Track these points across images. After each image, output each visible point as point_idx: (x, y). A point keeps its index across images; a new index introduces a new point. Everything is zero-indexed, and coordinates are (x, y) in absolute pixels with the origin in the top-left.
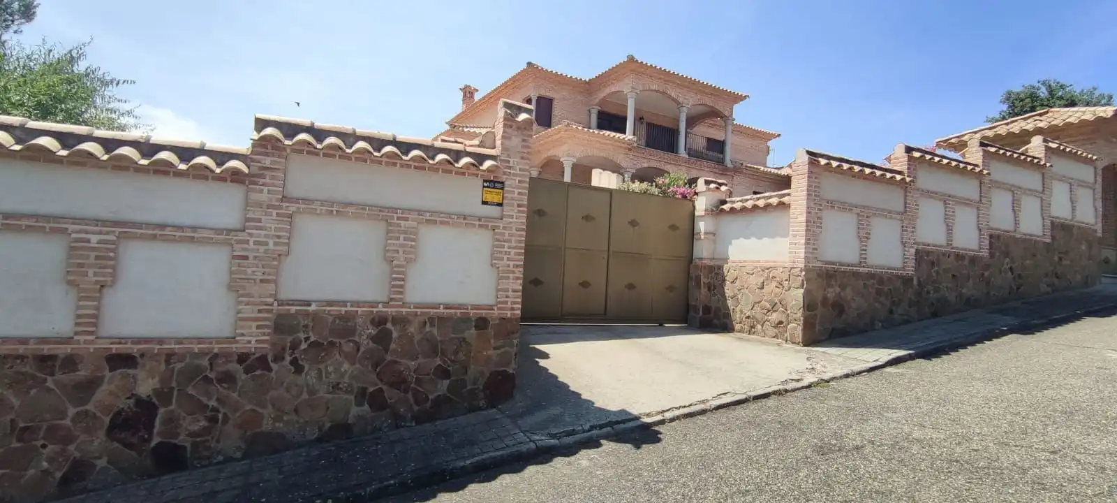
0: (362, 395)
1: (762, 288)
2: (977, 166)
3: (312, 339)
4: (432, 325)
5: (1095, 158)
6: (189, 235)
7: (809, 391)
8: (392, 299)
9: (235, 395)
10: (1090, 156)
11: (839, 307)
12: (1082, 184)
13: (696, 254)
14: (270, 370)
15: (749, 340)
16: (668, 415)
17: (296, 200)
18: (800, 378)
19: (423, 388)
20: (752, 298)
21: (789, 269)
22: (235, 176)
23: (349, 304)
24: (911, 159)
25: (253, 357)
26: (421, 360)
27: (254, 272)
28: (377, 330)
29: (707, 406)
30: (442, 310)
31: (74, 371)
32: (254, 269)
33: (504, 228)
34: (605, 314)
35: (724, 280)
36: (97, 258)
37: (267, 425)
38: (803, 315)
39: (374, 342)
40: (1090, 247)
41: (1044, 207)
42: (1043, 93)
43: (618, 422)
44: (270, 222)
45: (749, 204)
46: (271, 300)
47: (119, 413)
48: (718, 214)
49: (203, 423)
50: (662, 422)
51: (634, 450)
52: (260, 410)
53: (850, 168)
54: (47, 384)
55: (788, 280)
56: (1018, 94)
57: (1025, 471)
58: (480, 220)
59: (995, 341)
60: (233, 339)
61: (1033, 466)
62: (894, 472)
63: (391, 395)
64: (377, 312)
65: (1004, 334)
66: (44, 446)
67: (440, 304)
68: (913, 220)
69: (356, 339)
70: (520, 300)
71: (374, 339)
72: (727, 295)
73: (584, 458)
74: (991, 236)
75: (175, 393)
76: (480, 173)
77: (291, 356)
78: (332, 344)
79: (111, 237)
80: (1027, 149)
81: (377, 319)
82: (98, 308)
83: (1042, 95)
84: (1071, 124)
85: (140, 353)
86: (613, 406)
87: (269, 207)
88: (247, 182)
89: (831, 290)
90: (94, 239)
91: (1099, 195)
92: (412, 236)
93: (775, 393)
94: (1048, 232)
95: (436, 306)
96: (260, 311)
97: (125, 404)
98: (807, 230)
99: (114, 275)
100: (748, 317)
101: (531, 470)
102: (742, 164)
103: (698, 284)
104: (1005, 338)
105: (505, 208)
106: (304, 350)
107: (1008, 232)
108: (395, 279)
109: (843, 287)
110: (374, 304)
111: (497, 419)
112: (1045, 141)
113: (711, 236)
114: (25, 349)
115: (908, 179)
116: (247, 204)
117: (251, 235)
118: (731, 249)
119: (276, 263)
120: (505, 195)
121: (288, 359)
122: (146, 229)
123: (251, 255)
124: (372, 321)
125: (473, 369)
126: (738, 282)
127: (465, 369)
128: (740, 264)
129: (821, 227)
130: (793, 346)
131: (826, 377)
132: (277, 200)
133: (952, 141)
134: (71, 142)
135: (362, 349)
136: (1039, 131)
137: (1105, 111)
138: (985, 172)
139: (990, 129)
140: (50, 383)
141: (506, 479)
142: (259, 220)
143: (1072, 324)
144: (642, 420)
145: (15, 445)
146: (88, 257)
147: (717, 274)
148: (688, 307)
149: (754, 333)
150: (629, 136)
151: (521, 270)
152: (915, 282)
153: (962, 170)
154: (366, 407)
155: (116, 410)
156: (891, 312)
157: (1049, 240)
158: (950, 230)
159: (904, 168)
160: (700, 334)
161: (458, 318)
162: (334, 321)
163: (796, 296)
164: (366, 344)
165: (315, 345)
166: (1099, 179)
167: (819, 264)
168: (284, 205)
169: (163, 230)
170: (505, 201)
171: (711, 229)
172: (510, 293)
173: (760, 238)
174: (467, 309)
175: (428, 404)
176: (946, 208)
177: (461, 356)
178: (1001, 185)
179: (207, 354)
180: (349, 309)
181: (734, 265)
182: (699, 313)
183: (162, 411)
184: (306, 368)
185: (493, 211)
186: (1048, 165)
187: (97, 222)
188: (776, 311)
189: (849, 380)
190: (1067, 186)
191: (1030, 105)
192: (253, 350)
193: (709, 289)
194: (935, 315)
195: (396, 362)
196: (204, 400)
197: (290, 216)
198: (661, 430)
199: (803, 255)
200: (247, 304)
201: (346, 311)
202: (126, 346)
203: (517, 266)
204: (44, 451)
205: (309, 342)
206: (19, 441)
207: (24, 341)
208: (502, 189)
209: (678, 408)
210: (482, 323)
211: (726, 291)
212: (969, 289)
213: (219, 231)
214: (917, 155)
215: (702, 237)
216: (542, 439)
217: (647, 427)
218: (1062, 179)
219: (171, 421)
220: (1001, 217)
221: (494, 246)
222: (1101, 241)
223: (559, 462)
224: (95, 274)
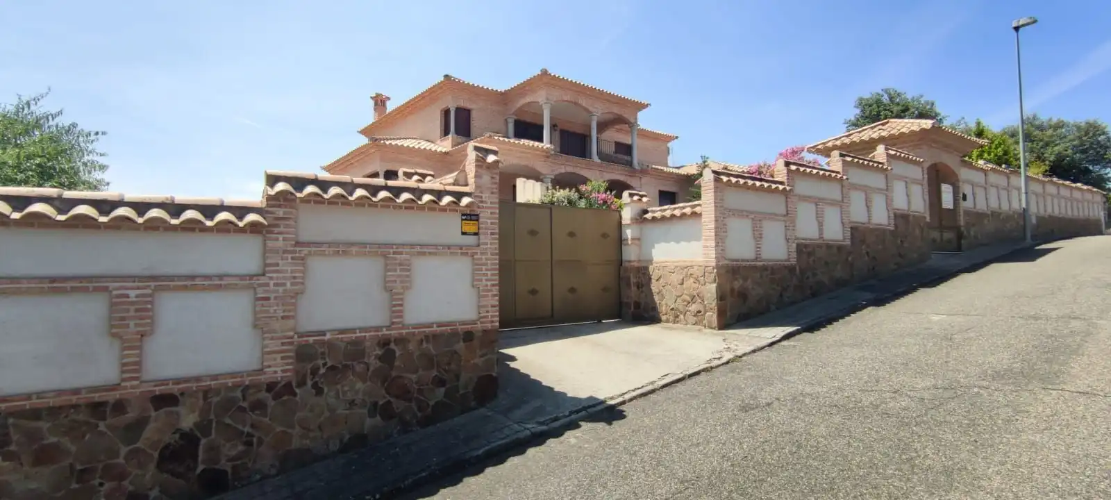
0: (374, 409)
1: (682, 284)
2: (838, 172)
3: (329, 365)
4: (428, 342)
5: (921, 160)
6: (216, 283)
7: (728, 366)
8: (393, 323)
9: (267, 420)
10: (918, 159)
11: (743, 295)
12: (915, 182)
13: (625, 257)
14: (295, 395)
15: (675, 329)
16: (627, 397)
17: (308, 244)
18: (719, 356)
19: (425, 397)
20: (675, 293)
21: (704, 267)
22: (254, 228)
23: (358, 331)
24: (789, 171)
25: (280, 385)
26: (421, 372)
27: (275, 310)
28: (383, 351)
29: (656, 386)
30: (435, 328)
31: (124, 414)
32: (275, 308)
33: (482, 254)
34: (552, 316)
35: (650, 279)
36: (137, 310)
37: (296, 443)
38: (717, 304)
39: (381, 362)
40: (922, 230)
41: (889, 201)
42: (885, 99)
43: (590, 407)
44: (287, 266)
45: (668, 214)
46: (291, 333)
47: (167, 447)
48: (642, 222)
49: (241, 448)
50: (624, 403)
51: (608, 427)
52: (289, 431)
53: (745, 183)
54: (99, 429)
55: (704, 276)
56: (867, 100)
57: (877, 406)
58: (461, 249)
59: (859, 314)
60: (261, 371)
61: (882, 403)
62: (796, 418)
63: (399, 405)
64: (382, 335)
65: (865, 307)
66: (101, 485)
67: (433, 323)
68: (793, 222)
69: (366, 360)
70: (497, 314)
71: (380, 358)
72: (653, 291)
73: (571, 437)
74: (852, 228)
75: (214, 425)
76: (458, 208)
77: (312, 380)
78: (346, 366)
79: (148, 291)
80: (874, 156)
81: (382, 342)
82: (140, 355)
83: (884, 101)
84: (903, 134)
85: (180, 392)
86: (583, 395)
87: (285, 252)
88: (264, 232)
89: (736, 282)
90: (132, 293)
91: (926, 190)
92: (406, 267)
93: (705, 370)
94: (892, 222)
95: (430, 325)
96: (283, 344)
97: (170, 438)
98: (716, 235)
99: (152, 324)
100: (672, 309)
101: (531, 452)
102: (648, 166)
103: (629, 285)
104: (865, 311)
105: (482, 237)
106: (324, 374)
107: (864, 224)
108: (395, 306)
109: (745, 279)
110: (378, 329)
111: (489, 416)
112: (886, 149)
113: (637, 242)
114: (78, 399)
115: (788, 188)
116: (265, 251)
117: (271, 278)
118: (654, 251)
119: (293, 301)
120: (481, 226)
121: (309, 383)
122: (179, 281)
123: (272, 296)
124: (378, 344)
125: (464, 377)
126: (662, 280)
127: (457, 377)
128: (663, 265)
129: (726, 232)
130: (711, 330)
131: (740, 353)
132: (292, 246)
133: (819, 147)
134: (107, 208)
135: (371, 369)
136: (882, 140)
137: (926, 124)
138: (845, 177)
139: (847, 136)
140: (102, 426)
141: (513, 461)
142: (277, 265)
143: (911, 295)
144: (607, 403)
145: (74, 486)
146: (128, 311)
147: (644, 274)
148: (621, 304)
149: (678, 322)
150: (546, 144)
151: (497, 288)
152: (798, 268)
153: (827, 177)
154: (378, 418)
155: (162, 445)
156: (781, 295)
157: (892, 228)
158: (821, 225)
159: (784, 179)
160: (634, 326)
161: (449, 333)
162: (346, 347)
163: (711, 290)
164: (374, 363)
165: (333, 368)
166: (926, 176)
167: (726, 262)
168: (298, 249)
169: (194, 281)
170: (480, 231)
171: (637, 235)
172: (490, 309)
173: (678, 242)
174: (456, 325)
175: (430, 409)
176: (817, 208)
177: (453, 366)
178: (855, 187)
179: (240, 386)
180: (358, 335)
181: (658, 265)
182: (630, 309)
183: (203, 441)
184: (326, 390)
185: (471, 240)
186: (889, 168)
187: (133, 278)
188: (694, 303)
189: (756, 354)
190: (904, 184)
191: (877, 110)
192: (279, 379)
193: (638, 288)
194: (814, 295)
195: (401, 377)
196: (240, 427)
197: (303, 259)
198: (624, 409)
199: (714, 256)
200: (272, 339)
201: (356, 337)
202: (168, 387)
203: (493, 285)
204: (102, 489)
205: (326, 367)
206: (77, 483)
207: (76, 391)
208: (477, 220)
209: (633, 391)
210: (468, 336)
211: (652, 288)
212: (839, 272)
213: (242, 277)
214: (793, 168)
215: (630, 242)
216: (533, 427)
217: (612, 407)
218: (900, 178)
219: (213, 449)
220: (858, 213)
221: (474, 270)
222: (929, 226)
223: (552, 442)
224: (136, 325)
